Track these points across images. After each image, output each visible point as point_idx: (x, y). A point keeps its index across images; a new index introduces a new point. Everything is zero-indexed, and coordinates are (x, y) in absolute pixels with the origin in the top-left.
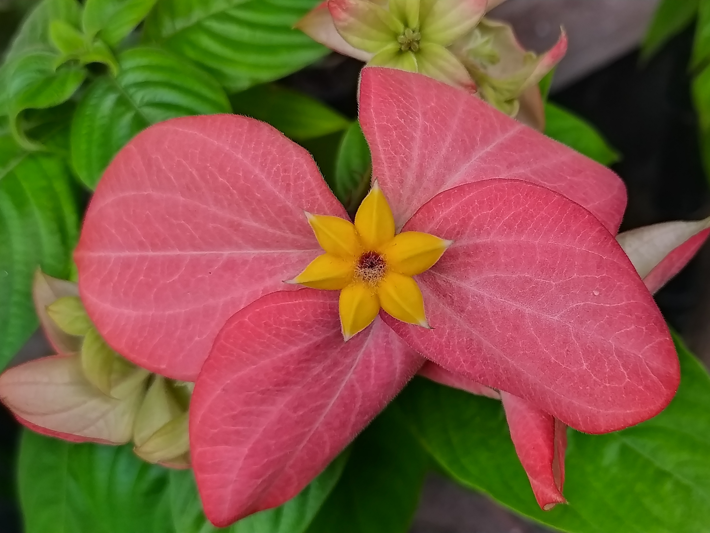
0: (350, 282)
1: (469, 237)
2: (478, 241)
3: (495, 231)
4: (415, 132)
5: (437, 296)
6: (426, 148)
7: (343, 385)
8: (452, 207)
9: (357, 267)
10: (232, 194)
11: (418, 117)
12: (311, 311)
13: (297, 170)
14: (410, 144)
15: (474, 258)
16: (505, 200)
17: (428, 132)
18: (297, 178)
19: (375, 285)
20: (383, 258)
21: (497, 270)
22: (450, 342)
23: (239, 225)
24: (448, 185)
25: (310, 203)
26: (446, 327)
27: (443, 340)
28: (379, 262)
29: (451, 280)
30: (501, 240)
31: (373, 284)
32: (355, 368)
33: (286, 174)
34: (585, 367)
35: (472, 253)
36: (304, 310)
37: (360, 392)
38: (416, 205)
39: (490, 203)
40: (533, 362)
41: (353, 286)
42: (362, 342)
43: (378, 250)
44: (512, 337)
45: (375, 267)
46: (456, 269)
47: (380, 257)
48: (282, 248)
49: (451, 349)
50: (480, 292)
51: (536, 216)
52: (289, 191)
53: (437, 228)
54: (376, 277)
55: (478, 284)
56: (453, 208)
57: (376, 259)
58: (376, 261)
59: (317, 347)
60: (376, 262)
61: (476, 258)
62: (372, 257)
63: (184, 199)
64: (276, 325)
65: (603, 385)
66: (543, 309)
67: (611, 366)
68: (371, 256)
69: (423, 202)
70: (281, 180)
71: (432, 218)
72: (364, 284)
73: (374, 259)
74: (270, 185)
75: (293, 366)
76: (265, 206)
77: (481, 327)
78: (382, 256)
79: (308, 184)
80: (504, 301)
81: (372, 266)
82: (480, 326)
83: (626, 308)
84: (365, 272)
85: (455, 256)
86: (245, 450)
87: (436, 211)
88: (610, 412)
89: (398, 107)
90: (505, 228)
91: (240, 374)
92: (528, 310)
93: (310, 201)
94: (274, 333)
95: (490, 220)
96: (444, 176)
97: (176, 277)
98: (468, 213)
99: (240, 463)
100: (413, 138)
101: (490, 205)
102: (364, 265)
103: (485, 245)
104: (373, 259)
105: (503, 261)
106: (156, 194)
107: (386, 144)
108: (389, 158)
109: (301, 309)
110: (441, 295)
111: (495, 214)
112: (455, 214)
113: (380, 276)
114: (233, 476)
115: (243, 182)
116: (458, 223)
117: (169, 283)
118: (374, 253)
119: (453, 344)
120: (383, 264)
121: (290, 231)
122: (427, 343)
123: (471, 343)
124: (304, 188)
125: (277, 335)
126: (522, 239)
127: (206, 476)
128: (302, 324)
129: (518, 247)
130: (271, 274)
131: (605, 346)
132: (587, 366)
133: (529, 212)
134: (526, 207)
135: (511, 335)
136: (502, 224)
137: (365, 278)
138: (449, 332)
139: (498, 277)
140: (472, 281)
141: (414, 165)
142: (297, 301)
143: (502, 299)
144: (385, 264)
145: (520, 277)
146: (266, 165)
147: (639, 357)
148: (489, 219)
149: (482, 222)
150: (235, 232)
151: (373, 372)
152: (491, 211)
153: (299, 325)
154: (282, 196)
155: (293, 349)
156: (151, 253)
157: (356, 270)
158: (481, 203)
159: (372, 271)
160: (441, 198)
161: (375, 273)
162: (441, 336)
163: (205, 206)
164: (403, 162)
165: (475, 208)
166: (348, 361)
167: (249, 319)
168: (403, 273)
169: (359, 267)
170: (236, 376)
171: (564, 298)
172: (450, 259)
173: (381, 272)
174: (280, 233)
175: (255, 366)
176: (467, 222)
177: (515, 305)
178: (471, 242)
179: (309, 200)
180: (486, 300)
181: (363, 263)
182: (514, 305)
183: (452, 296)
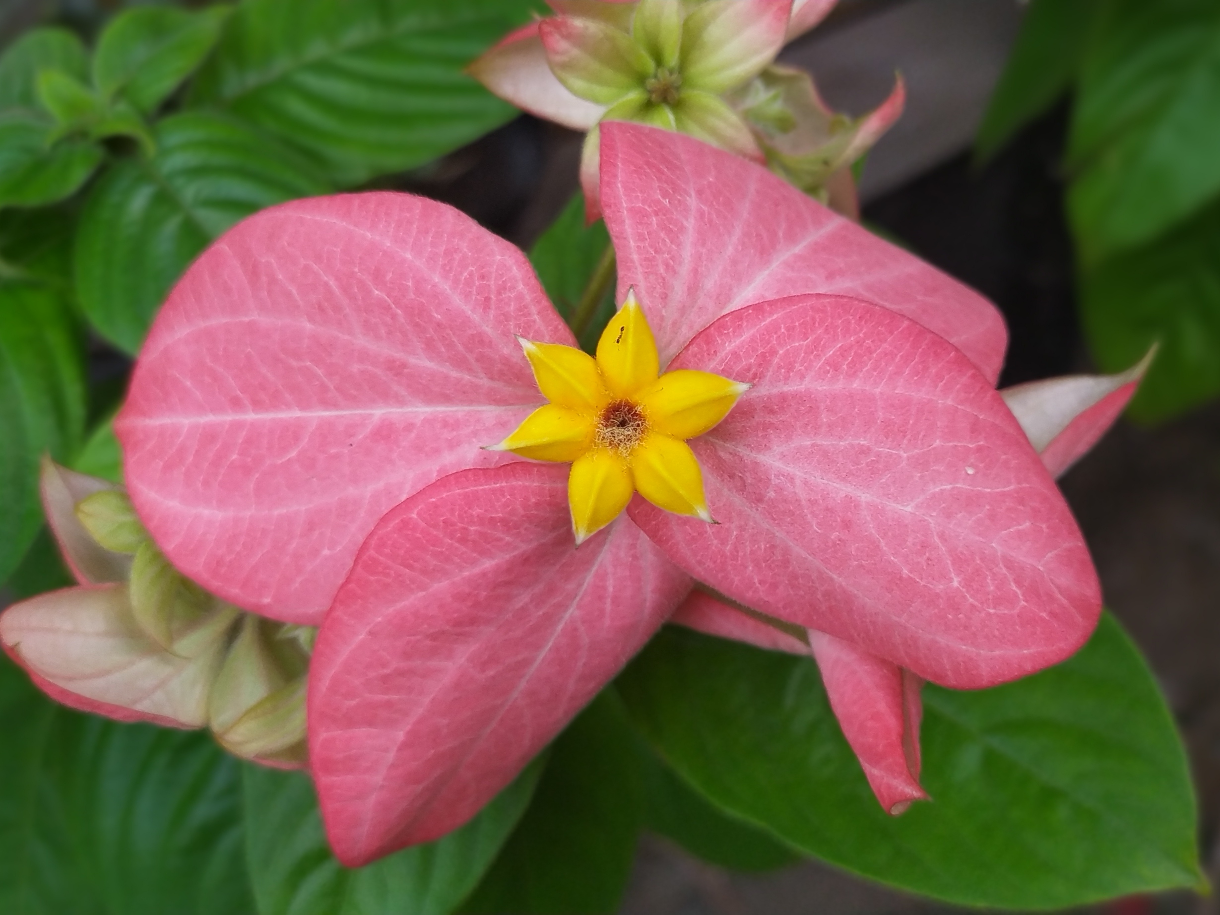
0: (588, 449)
1: (771, 382)
2: (786, 389)
3: (813, 373)
4: (687, 220)
5: (718, 478)
6: (703, 244)
7: (560, 627)
8: (744, 335)
9: (601, 425)
10: (394, 317)
11: (690, 196)
12: (520, 500)
13: (502, 275)
14: (677, 237)
15: (779, 416)
16: (827, 326)
17: (706, 220)
18: (501, 290)
19: (628, 453)
20: (640, 411)
21: (815, 434)
22: (737, 552)
23: (404, 365)
24: (736, 303)
25: (522, 327)
26: (733, 526)
27: (728, 548)
28: (635, 417)
29: (742, 451)
30: (821, 387)
31: (625, 451)
32: (581, 599)
33: (485, 282)
34: (955, 584)
35: (776, 407)
36: (508, 499)
37: (585, 640)
38: (686, 333)
39: (804, 331)
40: (873, 578)
41: (593, 455)
42: (594, 554)
43: (634, 398)
44: (839, 540)
45: (629, 425)
46: (751, 433)
47: (636, 409)
48: (471, 402)
49: (739, 562)
50: (788, 469)
51: (875, 351)
52: (489, 308)
53: (723, 367)
54: (630, 441)
55: (784, 456)
56: (746, 336)
57: (629, 413)
58: (630, 416)
59: (526, 560)
60: (630, 418)
61: (783, 416)
62: (624, 409)
63: (313, 326)
64: (463, 524)
65: (985, 612)
66: (889, 494)
67: (996, 582)
68: (623, 407)
69: (698, 328)
70: (476, 292)
71: (714, 352)
72: (610, 452)
73: (627, 413)
74: (457, 301)
75: (485, 593)
76: (448, 334)
77: (790, 525)
78: (639, 408)
79: (520, 297)
80: (826, 482)
81: (623, 424)
82: (789, 523)
83: (1016, 495)
84: (612, 433)
85: (750, 413)
86: (400, 736)
87: (720, 342)
88: (997, 653)
89: (659, 180)
90: (828, 368)
91: (400, 605)
92: (865, 497)
93: (522, 325)
94: (459, 536)
95: (804, 357)
96: (730, 289)
97: (293, 454)
98: (770, 345)
99: (391, 756)
100: (682, 229)
101: (805, 334)
102: (610, 423)
103: (796, 395)
104: (625, 412)
105: (825, 420)
106: (264, 320)
107: (640, 238)
108: (646, 259)
109: (504, 496)
110: (726, 476)
111: (812, 346)
112: (749, 346)
113: (637, 439)
114: (378, 778)
115: (413, 296)
116: (754, 361)
117: (282, 463)
118: (627, 404)
119: (743, 554)
120: (641, 420)
121: (485, 374)
122: (701, 553)
123: (773, 553)
124: (512, 304)
125: (463, 540)
126: (855, 385)
127: (334, 778)
128: (504, 522)
129: (849, 399)
130: (453, 445)
131: (986, 552)
132: (960, 583)
133: (865, 344)
134: (860, 336)
135: (839, 536)
136: (824, 362)
137: (612, 443)
138: (737, 534)
139: (817, 446)
140: (776, 452)
141: (685, 270)
142: (498, 485)
143: (824, 479)
144: (644, 420)
145: (852, 446)
146: (451, 268)
147: (1039, 570)
148: (803, 355)
149: (792, 360)
150: (396, 378)
151: (608, 606)
152: (806, 342)
153: (499, 524)
154: (476, 318)
155: (488, 564)
156: (251, 416)
157: (599, 430)
158: (791, 329)
159: (623, 432)
160: (727, 321)
161: (629, 435)
162: (724, 542)
163: (346, 337)
164: (667, 265)
165: (781, 337)
166: (570, 586)
167: (418, 514)
168: (673, 435)
169: (602, 424)
170: (391, 610)
171: (921, 477)
172: (742, 418)
173: (637, 434)
174: (469, 377)
175: (424, 593)
176: (769, 358)
177: (844, 489)
178: (775, 391)
179: (520, 323)
180: (798, 482)
181: (609, 419)
182: (841, 490)
183: (743, 476)
